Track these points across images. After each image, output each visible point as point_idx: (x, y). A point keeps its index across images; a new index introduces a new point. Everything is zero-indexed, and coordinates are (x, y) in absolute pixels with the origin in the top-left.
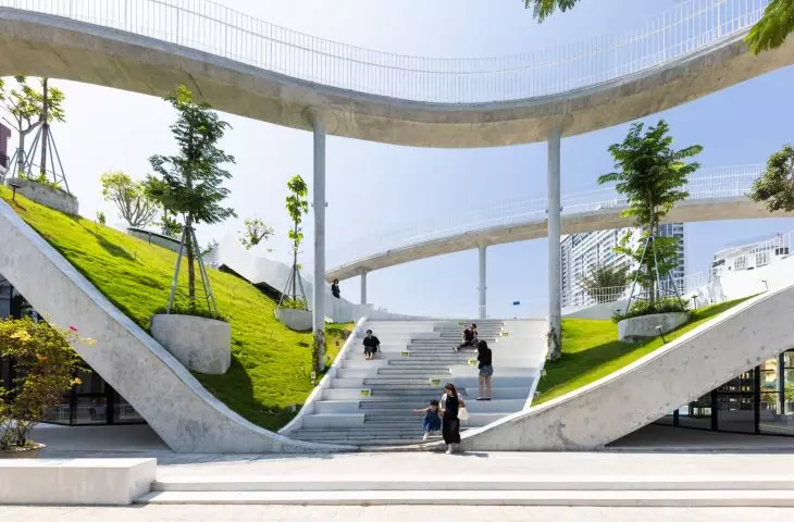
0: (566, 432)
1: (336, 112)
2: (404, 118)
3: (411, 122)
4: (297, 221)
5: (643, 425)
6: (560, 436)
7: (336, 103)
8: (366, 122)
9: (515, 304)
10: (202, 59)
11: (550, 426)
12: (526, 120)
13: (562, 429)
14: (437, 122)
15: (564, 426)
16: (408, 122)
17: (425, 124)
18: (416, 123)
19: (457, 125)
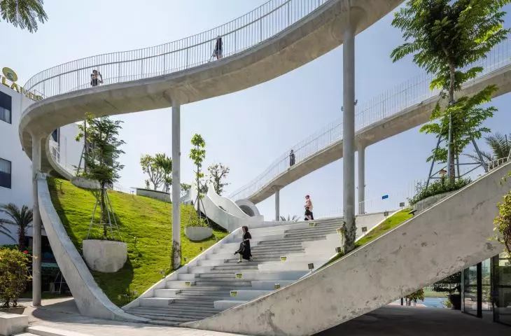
0: (275, 320)
1: (181, 88)
2: (223, 73)
3: (229, 74)
4: (199, 165)
5: (347, 319)
6: (270, 323)
7: (179, 82)
8: (202, 86)
9: (384, 198)
10: (107, 89)
11: (262, 315)
12: (316, 31)
13: (272, 318)
14: (246, 66)
15: (273, 315)
16: (227, 74)
17: (238, 71)
18: (233, 73)
19: (262, 61)
